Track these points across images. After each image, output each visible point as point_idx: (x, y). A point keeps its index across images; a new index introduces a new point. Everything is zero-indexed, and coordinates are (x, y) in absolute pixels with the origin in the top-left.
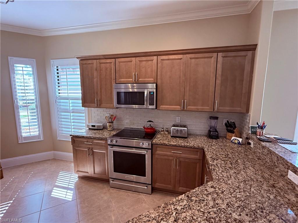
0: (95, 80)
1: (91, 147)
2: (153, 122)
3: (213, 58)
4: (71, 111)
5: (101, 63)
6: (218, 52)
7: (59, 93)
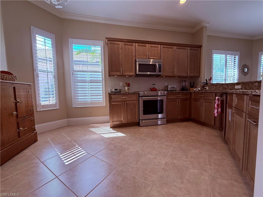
0: (120, 56)
1: (125, 100)
3: (186, 49)
5: (125, 45)
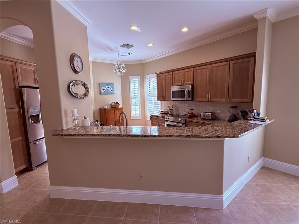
0: (163, 85)
1: (158, 121)
2: (193, 110)
3: (227, 65)
4: (154, 103)
5: (166, 75)
6: (230, 61)
7: (149, 93)
